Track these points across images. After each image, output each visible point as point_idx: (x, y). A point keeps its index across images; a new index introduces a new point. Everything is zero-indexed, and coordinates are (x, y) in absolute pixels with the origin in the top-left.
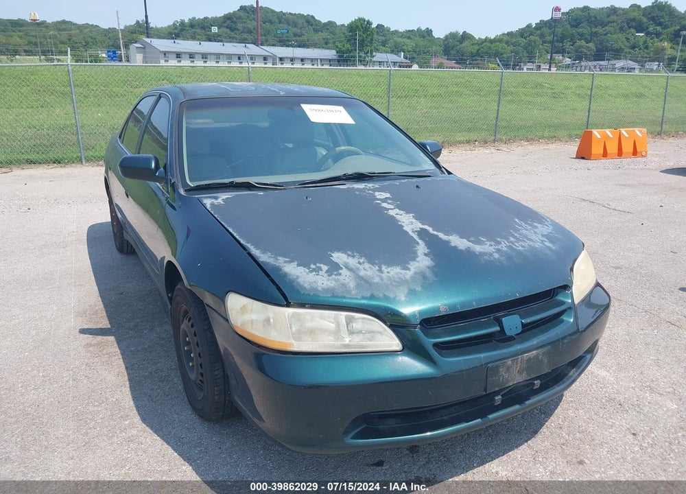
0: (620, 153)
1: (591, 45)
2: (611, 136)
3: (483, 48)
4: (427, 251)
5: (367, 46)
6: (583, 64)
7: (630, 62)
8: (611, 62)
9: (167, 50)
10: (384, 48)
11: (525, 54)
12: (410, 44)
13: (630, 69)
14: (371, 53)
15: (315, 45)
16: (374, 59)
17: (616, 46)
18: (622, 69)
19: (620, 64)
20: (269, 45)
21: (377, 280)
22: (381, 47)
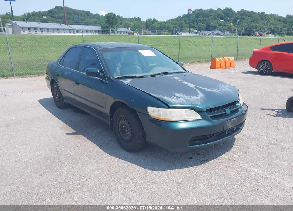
0: (226, 67)
1: (204, 24)
2: (222, 60)
3: (162, 25)
4: (201, 92)
5: (114, 25)
6: (202, 32)
7: (219, 31)
8: (212, 31)
9: (23, 26)
10: (121, 26)
11: (179, 28)
12: (132, 24)
13: (220, 35)
14: (116, 28)
15: (90, 24)
16: (118, 30)
17: (213, 25)
18: (217, 34)
19: (215, 32)
20: (70, 24)
21: (191, 100)
22: (120, 25)
